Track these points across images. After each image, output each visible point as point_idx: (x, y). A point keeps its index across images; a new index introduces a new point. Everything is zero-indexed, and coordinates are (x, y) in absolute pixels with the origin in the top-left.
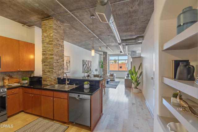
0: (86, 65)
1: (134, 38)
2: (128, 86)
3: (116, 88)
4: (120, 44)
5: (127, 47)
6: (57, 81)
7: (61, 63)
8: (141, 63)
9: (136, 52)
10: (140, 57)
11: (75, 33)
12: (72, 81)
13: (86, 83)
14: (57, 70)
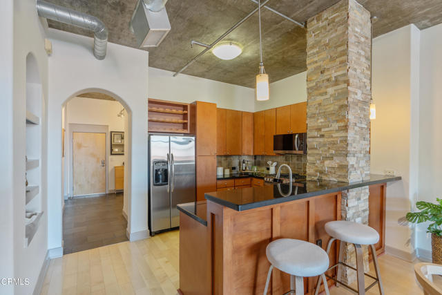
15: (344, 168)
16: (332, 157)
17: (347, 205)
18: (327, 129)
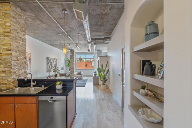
0: (51, 63)
1: (103, 39)
2: (96, 83)
3: (84, 86)
4: (89, 43)
5: (95, 46)
6: (17, 83)
7: (22, 61)
8: (108, 62)
9: (102, 51)
10: (107, 56)
11: (40, 26)
12: (39, 82)
13: (59, 83)
14: (17, 70)
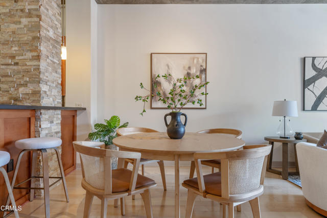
15: (37, 93)
16: (27, 85)
17: (40, 127)
18: (21, 57)
